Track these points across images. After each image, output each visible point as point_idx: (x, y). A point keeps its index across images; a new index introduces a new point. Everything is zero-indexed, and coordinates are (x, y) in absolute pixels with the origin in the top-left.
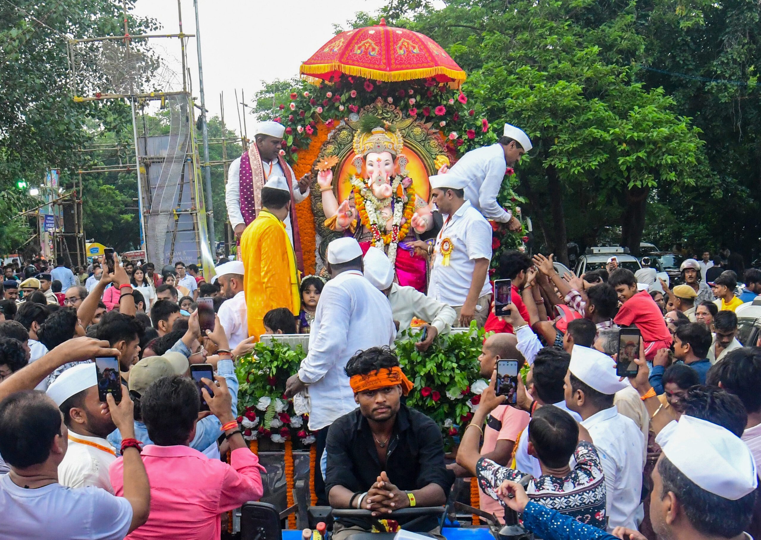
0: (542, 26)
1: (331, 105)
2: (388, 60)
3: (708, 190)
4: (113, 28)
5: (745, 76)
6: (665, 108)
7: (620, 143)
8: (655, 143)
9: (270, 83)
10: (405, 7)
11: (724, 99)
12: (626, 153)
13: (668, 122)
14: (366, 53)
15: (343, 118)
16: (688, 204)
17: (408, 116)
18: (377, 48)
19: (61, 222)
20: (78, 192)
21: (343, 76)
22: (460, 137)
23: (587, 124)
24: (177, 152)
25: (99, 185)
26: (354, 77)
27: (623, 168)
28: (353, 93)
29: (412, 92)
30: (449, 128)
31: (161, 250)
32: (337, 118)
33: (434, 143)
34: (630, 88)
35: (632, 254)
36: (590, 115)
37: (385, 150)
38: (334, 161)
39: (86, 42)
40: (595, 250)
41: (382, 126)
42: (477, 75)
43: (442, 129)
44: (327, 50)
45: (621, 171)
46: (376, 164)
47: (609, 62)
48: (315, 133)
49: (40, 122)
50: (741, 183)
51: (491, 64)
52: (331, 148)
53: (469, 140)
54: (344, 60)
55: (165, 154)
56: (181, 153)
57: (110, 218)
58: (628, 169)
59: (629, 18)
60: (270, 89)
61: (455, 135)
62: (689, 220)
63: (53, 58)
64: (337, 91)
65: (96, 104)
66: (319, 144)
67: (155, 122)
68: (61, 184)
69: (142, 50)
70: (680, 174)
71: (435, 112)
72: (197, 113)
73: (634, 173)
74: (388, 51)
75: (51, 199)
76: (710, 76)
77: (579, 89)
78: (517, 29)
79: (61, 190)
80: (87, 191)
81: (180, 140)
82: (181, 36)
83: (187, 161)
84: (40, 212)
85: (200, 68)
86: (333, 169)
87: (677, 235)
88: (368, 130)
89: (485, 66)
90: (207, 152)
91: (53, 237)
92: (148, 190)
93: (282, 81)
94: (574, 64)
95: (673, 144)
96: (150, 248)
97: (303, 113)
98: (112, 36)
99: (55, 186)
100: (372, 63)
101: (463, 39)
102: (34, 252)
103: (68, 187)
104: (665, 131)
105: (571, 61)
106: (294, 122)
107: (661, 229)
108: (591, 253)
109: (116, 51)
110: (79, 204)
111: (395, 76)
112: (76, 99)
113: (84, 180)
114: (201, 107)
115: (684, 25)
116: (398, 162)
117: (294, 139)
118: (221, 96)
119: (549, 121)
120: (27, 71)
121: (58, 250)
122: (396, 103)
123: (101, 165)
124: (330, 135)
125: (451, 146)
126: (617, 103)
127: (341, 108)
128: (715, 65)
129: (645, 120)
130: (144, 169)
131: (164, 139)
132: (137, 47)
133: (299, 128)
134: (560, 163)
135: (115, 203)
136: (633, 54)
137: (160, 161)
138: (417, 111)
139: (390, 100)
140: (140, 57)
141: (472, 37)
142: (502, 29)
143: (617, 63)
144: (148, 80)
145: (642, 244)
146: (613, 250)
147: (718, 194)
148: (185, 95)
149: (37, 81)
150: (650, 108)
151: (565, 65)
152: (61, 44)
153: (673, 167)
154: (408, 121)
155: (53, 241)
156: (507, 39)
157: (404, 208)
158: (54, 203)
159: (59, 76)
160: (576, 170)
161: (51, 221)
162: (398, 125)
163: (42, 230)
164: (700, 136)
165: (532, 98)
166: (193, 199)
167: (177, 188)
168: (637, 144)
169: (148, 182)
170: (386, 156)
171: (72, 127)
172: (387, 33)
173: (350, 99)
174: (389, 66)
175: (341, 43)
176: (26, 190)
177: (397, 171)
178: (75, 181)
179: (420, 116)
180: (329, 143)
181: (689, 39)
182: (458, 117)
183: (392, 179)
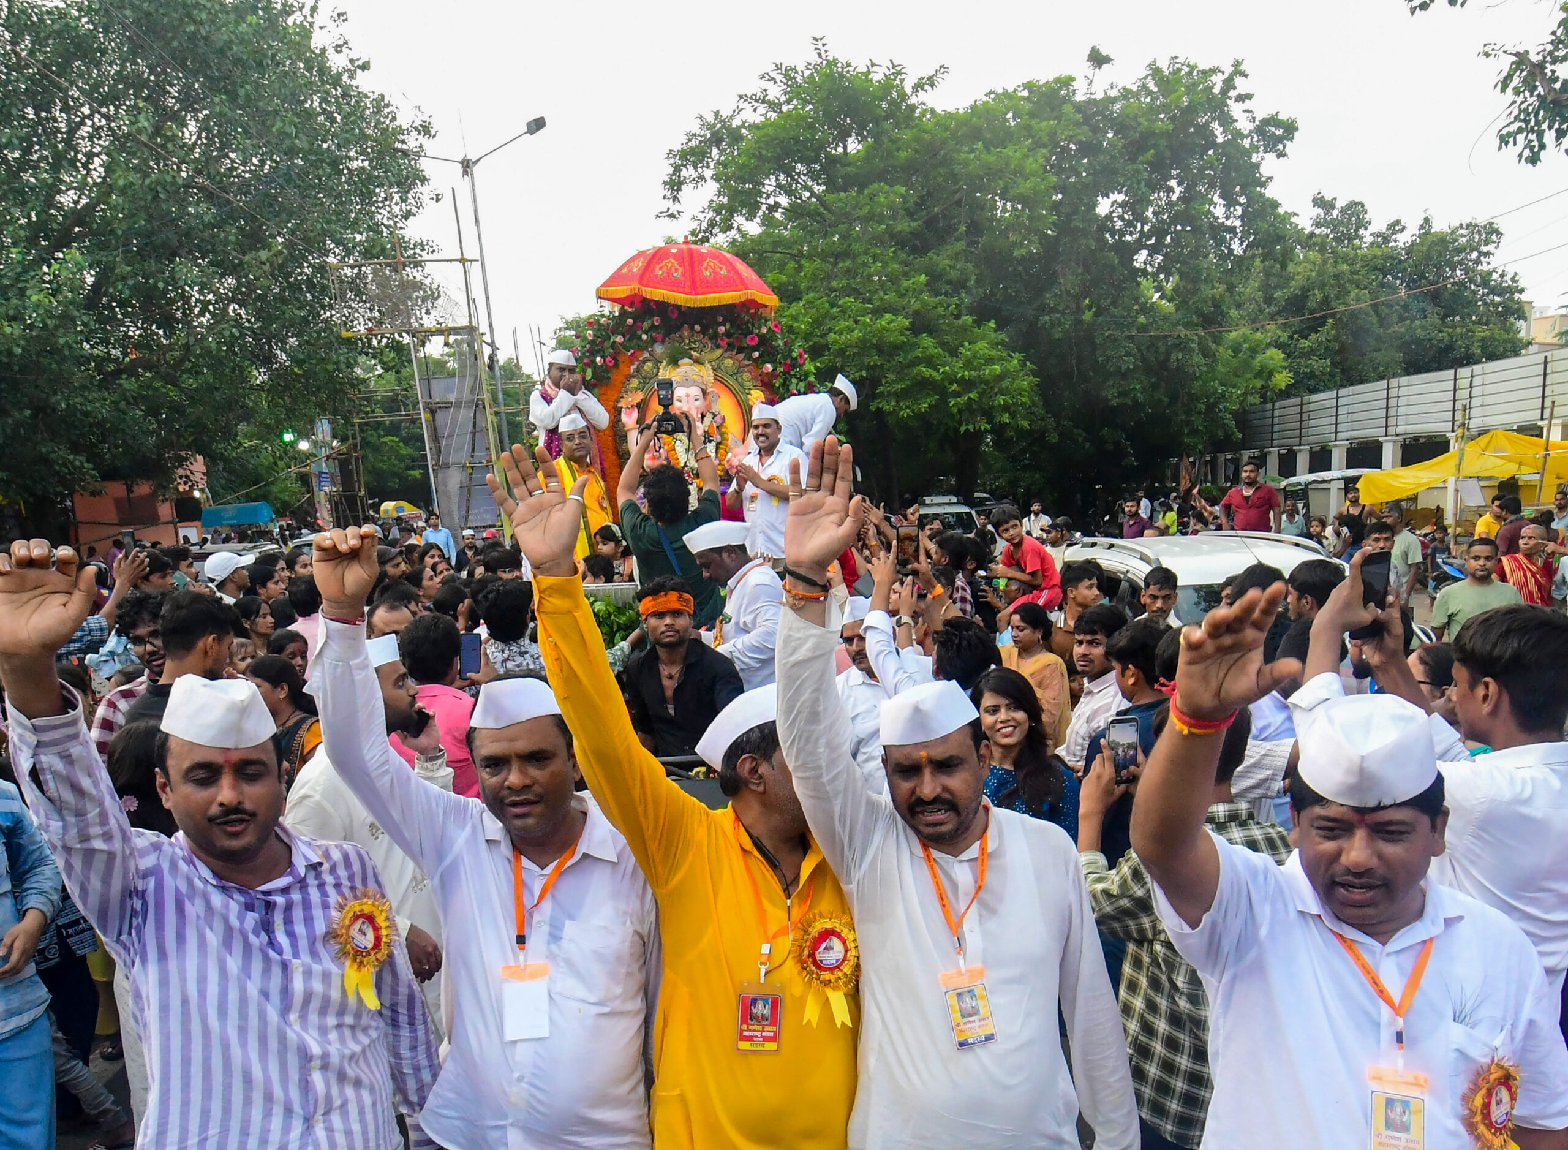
0: (866, 253)
1: (632, 334)
2: (693, 282)
3: (1043, 433)
4: (383, 250)
5: (1079, 310)
6: (997, 344)
7: (951, 384)
8: (987, 383)
9: (570, 319)
10: (716, 230)
11: (1057, 334)
12: (957, 394)
13: (1001, 359)
14: (669, 274)
15: (646, 348)
16: (1024, 451)
17: (718, 347)
18: (681, 269)
19: (338, 480)
20: (355, 445)
21: (645, 301)
22: (775, 369)
23: (916, 362)
24: (466, 395)
25: (379, 437)
26: (657, 302)
27: (955, 410)
28: (656, 321)
29: (720, 319)
30: (762, 360)
31: (455, 507)
32: (642, 348)
33: (746, 376)
34: (960, 322)
35: (965, 504)
36: (918, 353)
37: (695, 383)
38: (639, 397)
39: (352, 267)
40: (928, 500)
41: (690, 357)
42: (797, 307)
43: (756, 360)
44: (625, 270)
45: (953, 415)
46: (684, 399)
47: (937, 293)
48: (616, 366)
49: (303, 361)
50: (1078, 427)
51: (812, 295)
52: (635, 382)
53: (784, 373)
54: (645, 282)
55: (452, 398)
56: (470, 397)
57: (395, 474)
58: (960, 411)
59: (961, 245)
60: (569, 326)
61: (769, 367)
62: (1025, 468)
63: (314, 286)
64: (638, 318)
65: (370, 341)
66: (622, 378)
67: (440, 364)
68: (334, 436)
69: (418, 278)
70: (1013, 415)
71: (747, 342)
72: (487, 351)
73: (965, 416)
74: (692, 271)
75: (324, 452)
76: (1043, 309)
77: (907, 323)
78: (839, 256)
79: (335, 443)
80: (365, 443)
81: (469, 382)
82: (463, 260)
83: (478, 406)
84: (312, 468)
85: (487, 298)
86: (638, 406)
87: (1013, 484)
88: (674, 362)
89: (805, 297)
90: (500, 396)
91: (330, 498)
92: (436, 438)
93: (583, 316)
94: (902, 296)
95: (1005, 383)
96: (442, 505)
97: (602, 343)
98: (382, 259)
99: (328, 438)
100: (675, 285)
101: (782, 268)
102: (308, 513)
103: (343, 440)
104: (997, 368)
105: (898, 291)
106: (593, 353)
107: (996, 479)
108: (923, 504)
109: (388, 279)
110: (357, 459)
111: (701, 301)
112: (344, 334)
113: (362, 431)
114: (492, 345)
115: (1017, 253)
116: (709, 397)
117: (594, 373)
118: (514, 333)
119: (875, 359)
120: (284, 301)
121: (337, 512)
122: (703, 331)
123: (379, 412)
124: (633, 368)
125: (766, 379)
126: (948, 338)
127: (644, 337)
128: (1049, 299)
129: (975, 357)
130: (429, 415)
131: (449, 380)
132: (411, 273)
133: (598, 359)
134: (888, 406)
135: (401, 458)
136: (964, 286)
137: (447, 406)
138: (727, 340)
139: (697, 327)
140: (417, 285)
141: (792, 264)
142: (823, 256)
143: (946, 294)
144: (428, 313)
145: (977, 495)
146: (946, 499)
147: (1054, 438)
148: (471, 330)
149: (297, 312)
150: (982, 345)
151: (891, 297)
152: (322, 269)
153: (1006, 408)
154: (719, 352)
155: (330, 501)
156: (827, 267)
157: (717, 448)
158: (328, 457)
159: (323, 307)
160: (905, 413)
161: (326, 479)
162: (707, 356)
163: (316, 489)
164: (1035, 374)
165: (856, 334)
166: (488, 449)
167: (469, 436)
168: (968, 385)
169: (435, 429)
170: (695, 391)
171: (343, 366)
172: (690, 252)
173: (653, 327)
174: (694, 289)
175: (640, 263)
176: (293, 444)
177: (708, 408)
178: (350, 433)
179: (730, 347)
180: (633, 376)
181: (1020, 268)
182: (772, 347)
183: (703, 416)
